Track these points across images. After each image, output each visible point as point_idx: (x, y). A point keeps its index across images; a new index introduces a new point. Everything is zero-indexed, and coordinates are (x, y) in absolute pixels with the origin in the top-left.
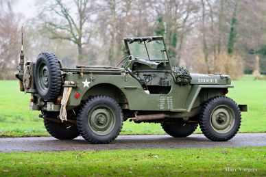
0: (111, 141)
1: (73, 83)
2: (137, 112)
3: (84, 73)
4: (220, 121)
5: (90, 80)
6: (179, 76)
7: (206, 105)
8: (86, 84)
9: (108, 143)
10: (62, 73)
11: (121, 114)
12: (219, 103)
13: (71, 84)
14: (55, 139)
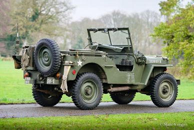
0: (95, 108)
1: (71, 62)
2: (112, 85)
3: (79, 55)
4: (164, 92)
5: (82, 60)
6: (140, 58)
7: (156, 80)
8: (80, 63)
9: (93, 109)
10: (62, 55)
11: (102, 86)
12: (164, 79)
13: (70, 63)
14: (40, 106)
